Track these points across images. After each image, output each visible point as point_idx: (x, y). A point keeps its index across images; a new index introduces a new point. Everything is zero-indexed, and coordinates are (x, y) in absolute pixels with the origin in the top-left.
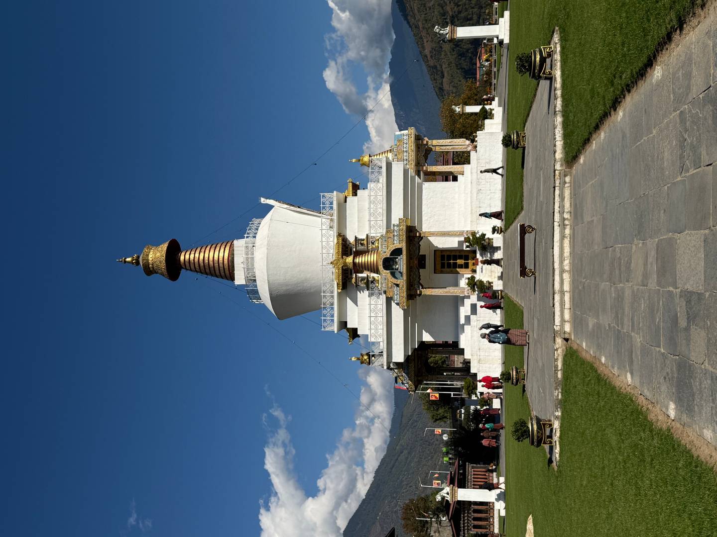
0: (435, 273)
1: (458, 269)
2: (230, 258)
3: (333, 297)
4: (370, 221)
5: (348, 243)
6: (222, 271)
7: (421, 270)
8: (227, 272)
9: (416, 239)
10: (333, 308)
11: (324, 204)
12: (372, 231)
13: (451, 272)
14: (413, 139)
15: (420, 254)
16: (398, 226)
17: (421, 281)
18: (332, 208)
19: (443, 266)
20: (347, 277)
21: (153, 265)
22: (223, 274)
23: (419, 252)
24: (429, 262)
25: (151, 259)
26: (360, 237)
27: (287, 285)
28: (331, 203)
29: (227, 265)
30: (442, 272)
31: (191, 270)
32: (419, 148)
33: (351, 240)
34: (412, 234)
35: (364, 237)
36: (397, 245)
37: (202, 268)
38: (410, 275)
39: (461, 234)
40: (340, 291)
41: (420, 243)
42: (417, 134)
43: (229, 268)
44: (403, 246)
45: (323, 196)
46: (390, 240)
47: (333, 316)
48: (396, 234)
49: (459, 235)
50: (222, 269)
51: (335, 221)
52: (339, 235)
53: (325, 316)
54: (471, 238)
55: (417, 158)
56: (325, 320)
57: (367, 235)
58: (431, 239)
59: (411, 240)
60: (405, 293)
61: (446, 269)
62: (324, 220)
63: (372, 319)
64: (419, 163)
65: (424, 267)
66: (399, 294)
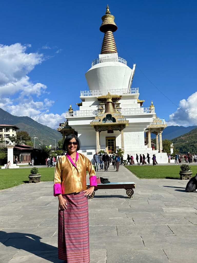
0: (106, 137)
1: (108, 147)
2: (110, 52)
3: (95, 95)
4: (127, 109)
5: (117, 100)
6: (104, 49)
7: (107, 131)
8: (104, 51)
9: (120, 128)
10: (90, 95)
11: (134, 89)
12: (123, 110)
13: (106, 144)
14: (162, 126)
15: (114, 131)
16: (125, 120)
17: (102, 131)
18: (132, 93)
19: (109, 140)
20: (103, 101)
21: (106, 19)
22: (103, 49)
23: (115, 130)
24: (110, 135)
25: (108, 18)
26: (120, 105)
27: (99, 75)
28: (134, 93)
29: (107, 51)
30: (106, 140)
31: (105, 36)
32: (158, 129)
33: (119, 102)
34: (122, 126)
35: (120, 107)
36: (117, 120)
37: (105, 40)
38: (104, 126)
39: (123, 147)
40: (97, 98)
41: (118, 130)
42: (164, 128)
43: (106, 51)
44: (117, 123)
45: (137, 89)
46: (119, 117)
47: (87, 95)
48: (122, 119)
49: (122, 146)
50: (105, 48)
51: (127, 95)
52: (121, 96)
53: (87, 92)
54: (121, 151)
55: (154, 129)
56: (85, 92)
57: (121, 108)
58: (120, 135)
59: (119, 126)
60: (97, 124)
61: (108, 142)
62: (127, 90)
63: (86, 111)
64: (152, 129)
65: (108, 132)
66: (96, 122)
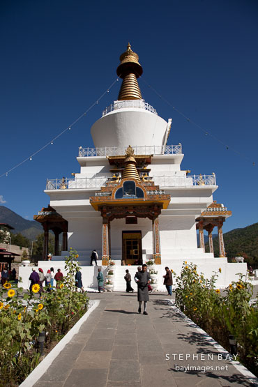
2: (132, 97)
3: (103, 155)
4: (164, 176)
7: (124, 219)
9: (151, 211)
10: (95, 155)
11: (174, 147)
16: (163, 194)
17: (115, 219)
18: (171, 153)
20: (119, 165)
22: (122, 94)
23: (140, 217)
24: (132, 227)
25: (130, 56)
32: (216, 220)
34: (156, 207)
36: (146, 194)
41: (147, 218)
45: (179, 147)
46: (150, 189)
48: (155, 192)
51: (161, 156)
52: (151, 156)
53: (90, 150)
59: (150, 207)
60: (103, 202)
63: (84, 180)
65: (128, 222)
66: (103, 197)
